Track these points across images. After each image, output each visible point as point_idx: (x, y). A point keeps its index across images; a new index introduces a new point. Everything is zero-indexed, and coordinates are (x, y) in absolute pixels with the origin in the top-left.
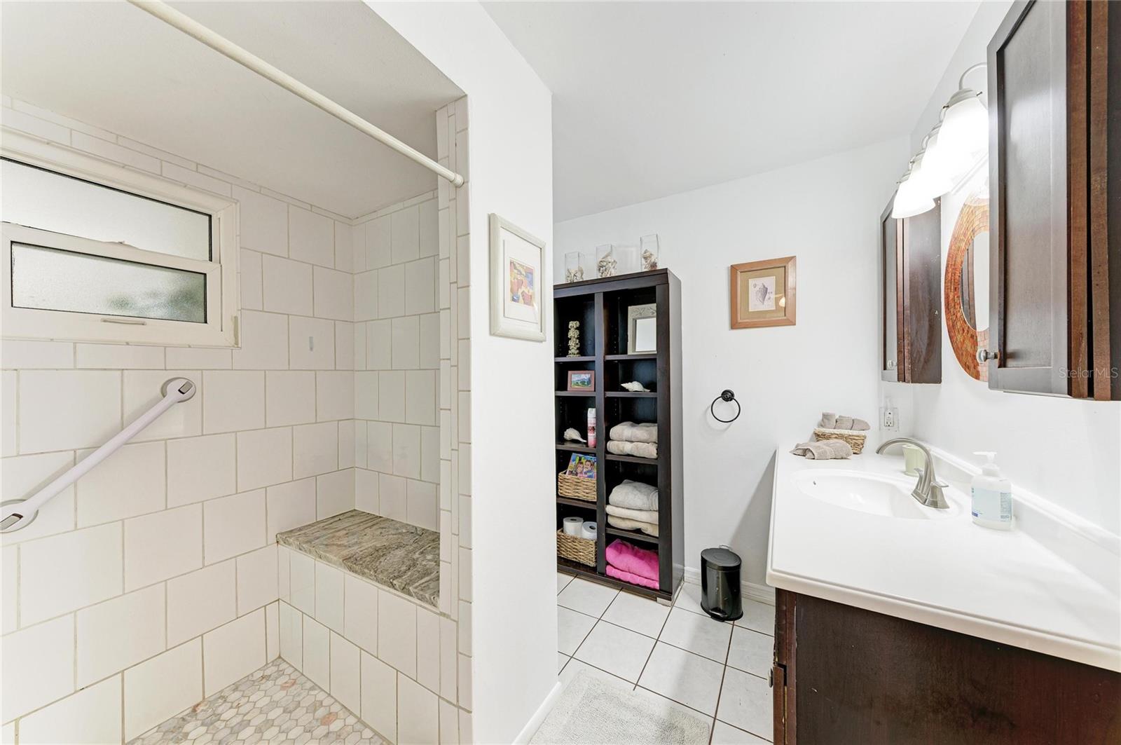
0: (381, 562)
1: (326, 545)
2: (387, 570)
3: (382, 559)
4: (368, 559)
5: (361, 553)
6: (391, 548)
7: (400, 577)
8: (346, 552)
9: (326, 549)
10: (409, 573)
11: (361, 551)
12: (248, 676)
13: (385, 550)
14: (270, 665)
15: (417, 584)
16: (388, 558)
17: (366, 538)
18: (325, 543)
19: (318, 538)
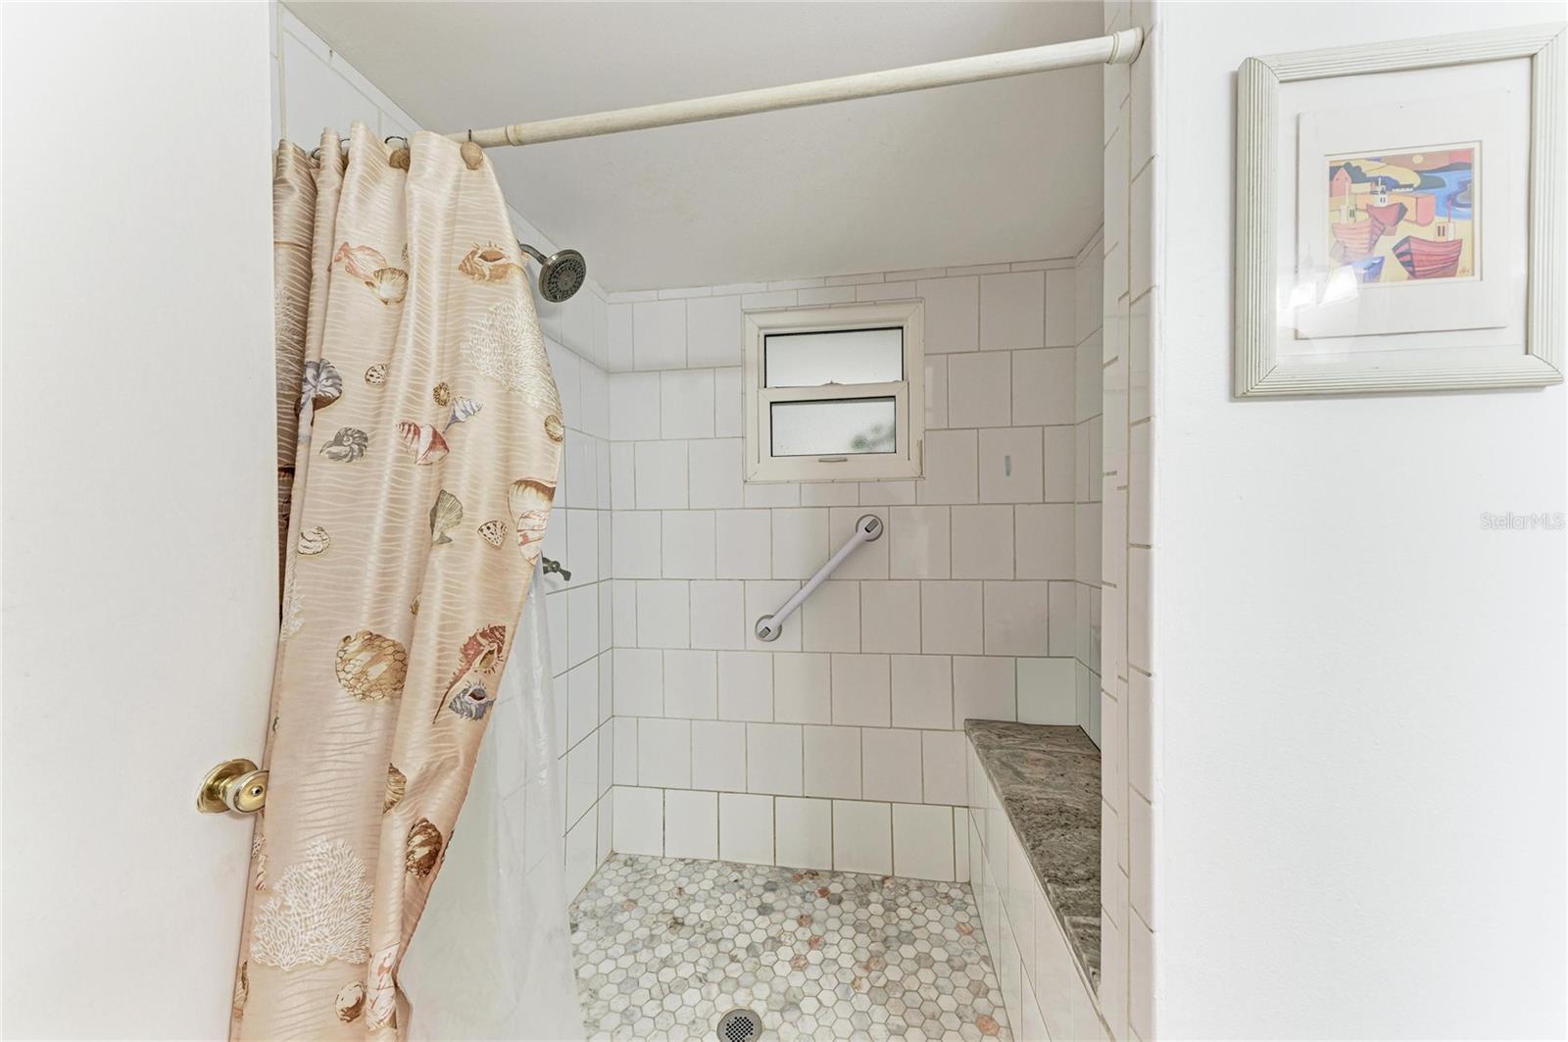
0: (1053, 835)
1: (1003, 763)
2: (1052, 857)
3: (1058, 832)
4: (1038, 818)
5: (1036, 802)
6: (1085, 820)
7: (1065, 884)
8: (1018, 788)
9: (998, 769)
10: (1083, 889)
11: (1038, 799)
12: (935, 882)
13: (1073, 818)
14: (958, 886)
15: (1081, 920)
16: (1067, 837)
17: (1060, 781)
18: (1004, 759)
19: (1002, 748)
